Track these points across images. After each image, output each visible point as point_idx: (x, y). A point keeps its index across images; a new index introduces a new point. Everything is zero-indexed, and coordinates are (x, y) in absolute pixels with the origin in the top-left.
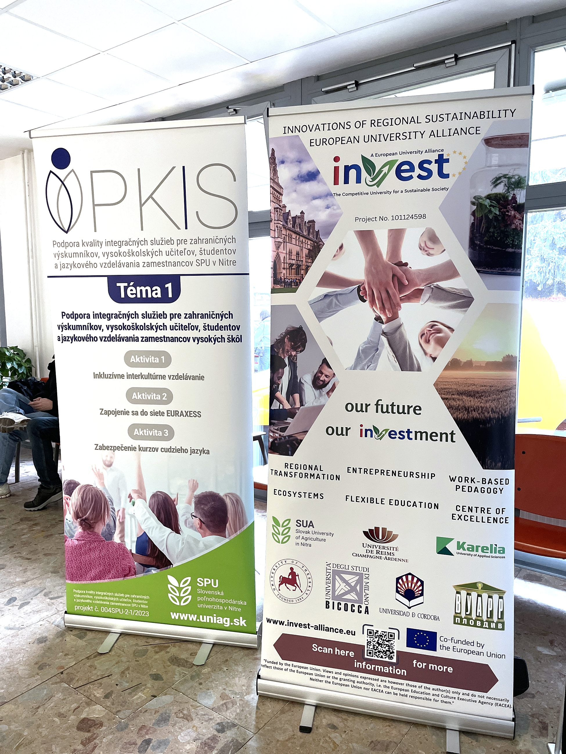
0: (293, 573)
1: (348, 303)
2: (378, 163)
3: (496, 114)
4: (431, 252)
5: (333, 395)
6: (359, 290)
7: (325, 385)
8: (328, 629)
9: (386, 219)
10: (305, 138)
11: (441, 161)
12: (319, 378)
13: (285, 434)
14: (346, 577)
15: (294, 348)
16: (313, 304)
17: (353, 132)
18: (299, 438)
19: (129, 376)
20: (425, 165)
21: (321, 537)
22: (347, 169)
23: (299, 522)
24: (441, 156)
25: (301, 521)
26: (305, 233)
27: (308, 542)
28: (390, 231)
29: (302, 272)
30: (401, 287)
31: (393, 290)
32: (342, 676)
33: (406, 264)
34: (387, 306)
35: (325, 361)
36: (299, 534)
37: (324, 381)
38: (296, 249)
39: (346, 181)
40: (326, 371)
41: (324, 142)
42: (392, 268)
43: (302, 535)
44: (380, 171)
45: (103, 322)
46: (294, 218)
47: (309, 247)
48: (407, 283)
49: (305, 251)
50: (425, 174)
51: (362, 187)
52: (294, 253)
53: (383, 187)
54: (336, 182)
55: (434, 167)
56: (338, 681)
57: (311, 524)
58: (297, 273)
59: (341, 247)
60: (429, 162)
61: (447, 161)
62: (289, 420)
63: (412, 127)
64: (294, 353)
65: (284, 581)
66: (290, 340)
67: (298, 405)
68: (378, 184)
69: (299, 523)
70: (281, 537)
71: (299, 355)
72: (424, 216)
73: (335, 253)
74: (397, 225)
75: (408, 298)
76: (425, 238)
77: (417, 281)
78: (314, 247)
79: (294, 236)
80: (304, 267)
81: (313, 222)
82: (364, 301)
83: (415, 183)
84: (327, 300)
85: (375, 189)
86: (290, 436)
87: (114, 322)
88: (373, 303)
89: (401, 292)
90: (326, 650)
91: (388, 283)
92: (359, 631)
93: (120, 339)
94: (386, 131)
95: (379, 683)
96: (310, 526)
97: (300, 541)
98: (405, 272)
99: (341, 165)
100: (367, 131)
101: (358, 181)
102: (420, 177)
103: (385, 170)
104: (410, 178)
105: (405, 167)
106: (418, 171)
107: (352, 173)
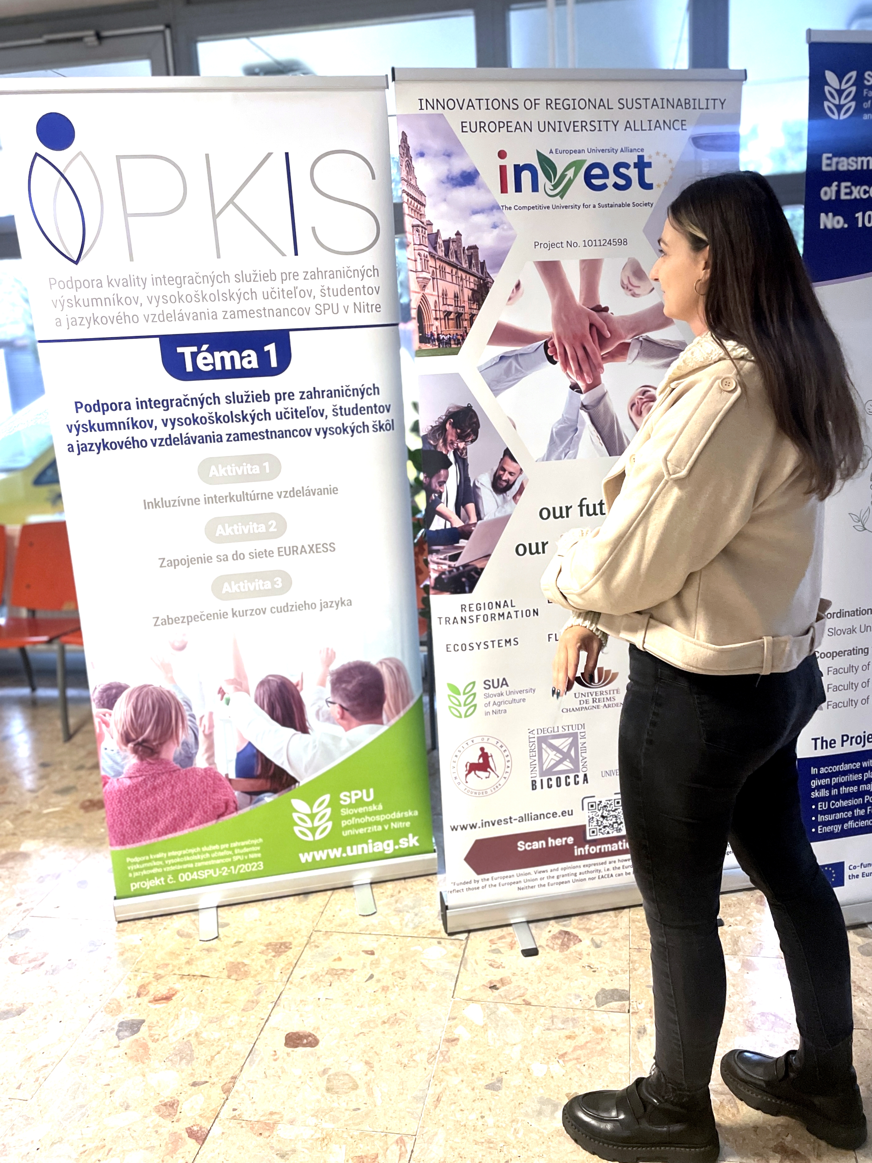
0: (484, 755)
1: (533, 366)
2: (561, 163)
3: (703, 105)
4: (637, 291)
5: (522, 498)
6: (546, 348)
7: (509, 486)
8: (537, 817)
9: (575, 245)
10: (453, 118)
11: (642, 165)
12: (500, 477)
13: (457, 564)
14: (556, 742)
15: (462, 437)
16: (484, 371)
17: (521, 116)
18: (479, 566)
19: (207, 500)
20: (622, 170)
21: (517, 697)
22: (518, 170)
23: (487, 682)
24: (641, 158)
25: (489, 681)
26: (465, 266)
27: (503, 707)
28: (583, 261)
29: (465, 323)
30: (602, 341)
31: (592, 346)
32: (561, 872)
33: (606, 309)
34: (585, 368)
35: (507, 453)
36: (489, 699)
37: (507, 481)
38: (452, 289)
39: (518, 188)
40: (510, 466)
41: (481, 126)
42: (589, 316)
43: (492, 700)
44: (563, 176)
45: (157, 415)
46: (447, 243)
47: (472, 286)
48: (608, 335)
49: (467, 293)
50: (621, 182)
51: (540, 198)
52: (451, 295)
53: (570, 198)
54: (504, 189)
55: (633, 173)
56: (555, 880)
57: (505, 682)
58: (458, 326)
59: (518, 286)
60: (627, 166)
61: (649, 165)
62: (462, 542)
63: (602, 114)
64: (461, 445)
65: (473, 768)
66: (454, 426)
67: (474, 519)
68: (562, 194)
69: (488, 684)
70: (463, 710)
71: (470, 447)
72: (625, 242)
73: (509, 294)
74: (591, 254)
75: (612, 356)
76: (628, 273)
77: (623, 332)
78: (480, 286)
79: (448, 269)
80: (467, 317)
81: (475, 248)
82: (554, 363)
83: (611, 195)
84: (504, 364)
85: (557, 201)
86: (464, 566)
87: (175, 412)
88: (566, 365)
89: (601, 347)
90: (537, 845)
91: (584, 336)
92: (577, 809)
93: (190, 440)
94: (569, 116)
95: (608, 866)
96: (502, 684)
97: (490, 709)
98: (605, 320)
99: (509, 163)
100: (542, 114)
101: (535, 188)
102: (616, 186)
103: (570, 173)
104: (604, 187)
105: (597, 171)
106: (613, 178)
107: (526, 176)
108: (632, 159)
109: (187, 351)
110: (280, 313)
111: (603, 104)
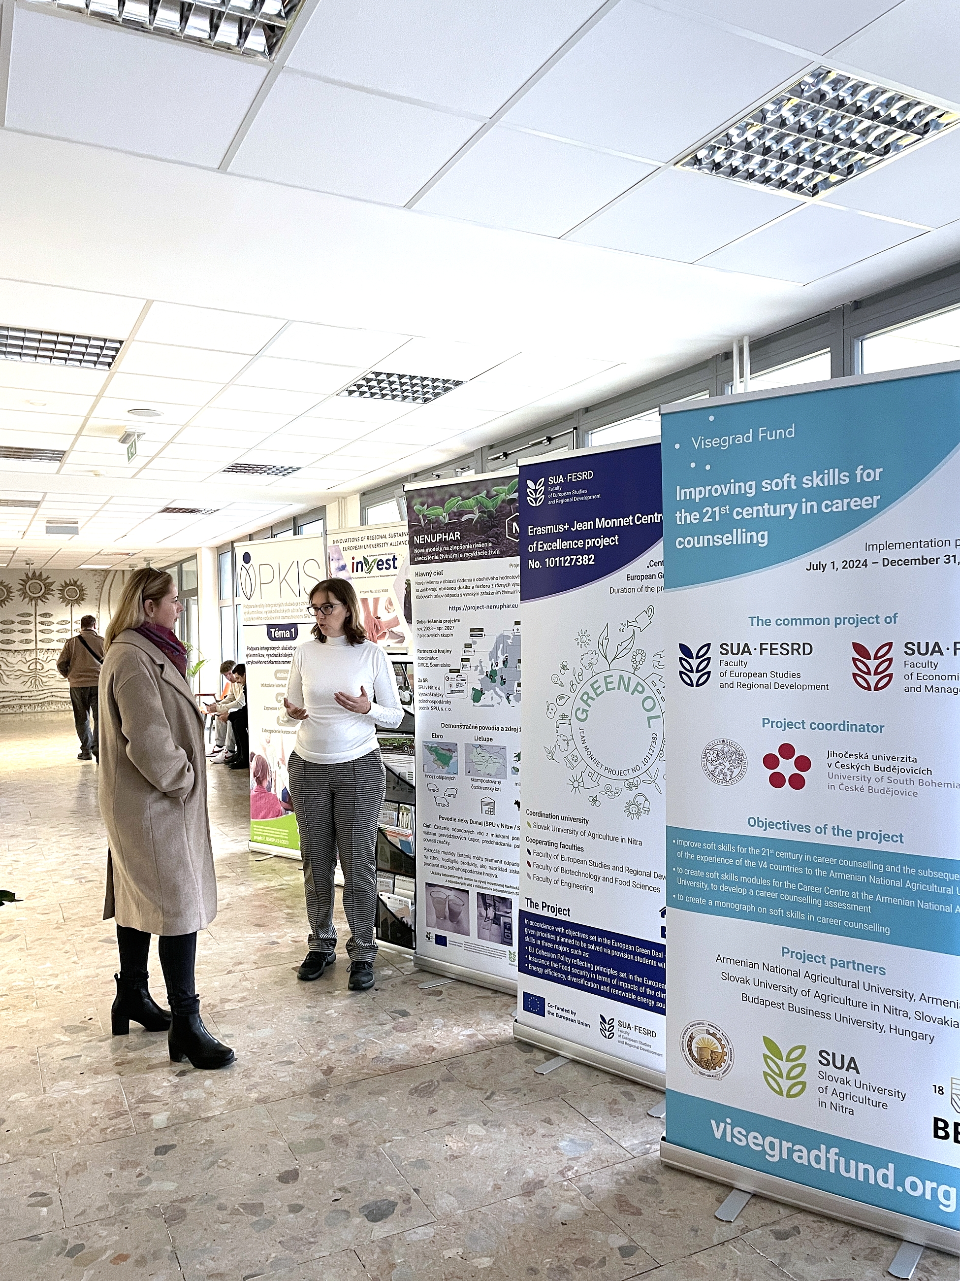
2: (370, 560)
4: (390, 611)
10: (341, 546)
11: (394, 559)
17: (360, 543)
20: (388, 562)
22: (358, 563)
24: (394, 556)
30: (378, 631)
31: (375, 633)
33: (380, 618)
39: (357, 571)
41: (349, 548)
42: (374, 621)
44: (371, 565)
48: (380, 629)
50: (388, 567)
51: (363, 574)
53: (372, 574)
54: (353, 571)
55: (391, 563)
60: (390, 560)
61: (396, 559)
63: (384, 540)
68: (370, 572)
72: (387, 591)
74: (377, 595)
75: (380, 638)
76: (388, 603)
77: (384, 627)
83: (384, 572)
85: (368, 575)
87: (270, 652)
89: (377, 633)
91: (373, 629)
94: (373, 542)
98: (379, 622)
99: (355, 561)
100: (367, 542)
101: (362, 571)
102: (386, 568)
103: (373, 564)
104: (382, 568)
105: (380, 563)
106: (385, 565)
107: (360, 565)
108: (391, 557)
109: (273, 630)
110: (295, 617)
111: (384, 537)
